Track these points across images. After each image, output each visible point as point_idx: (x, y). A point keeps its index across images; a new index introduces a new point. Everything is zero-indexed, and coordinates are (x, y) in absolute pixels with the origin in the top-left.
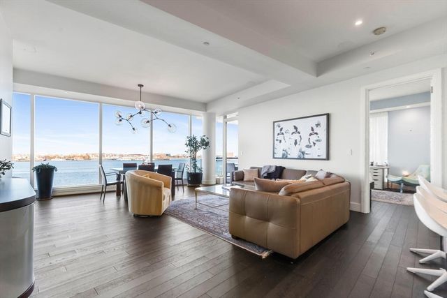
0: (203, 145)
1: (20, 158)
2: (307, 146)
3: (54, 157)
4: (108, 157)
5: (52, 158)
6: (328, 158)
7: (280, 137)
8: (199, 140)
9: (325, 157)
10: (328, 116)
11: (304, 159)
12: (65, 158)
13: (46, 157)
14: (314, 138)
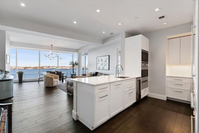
0: (76, 64)
1: (14, 68)
2: (105, 66)
3: (29, 68)
4: (51, 68)
5: (28, 68)
6: (109, 70)
7: (98, 62)
8: (74, 62)
9: (108, 69)
10: (109, 56)
11: (104, 70)
12: (33, 68)
13: (25, 67)
14: (106, 63)
